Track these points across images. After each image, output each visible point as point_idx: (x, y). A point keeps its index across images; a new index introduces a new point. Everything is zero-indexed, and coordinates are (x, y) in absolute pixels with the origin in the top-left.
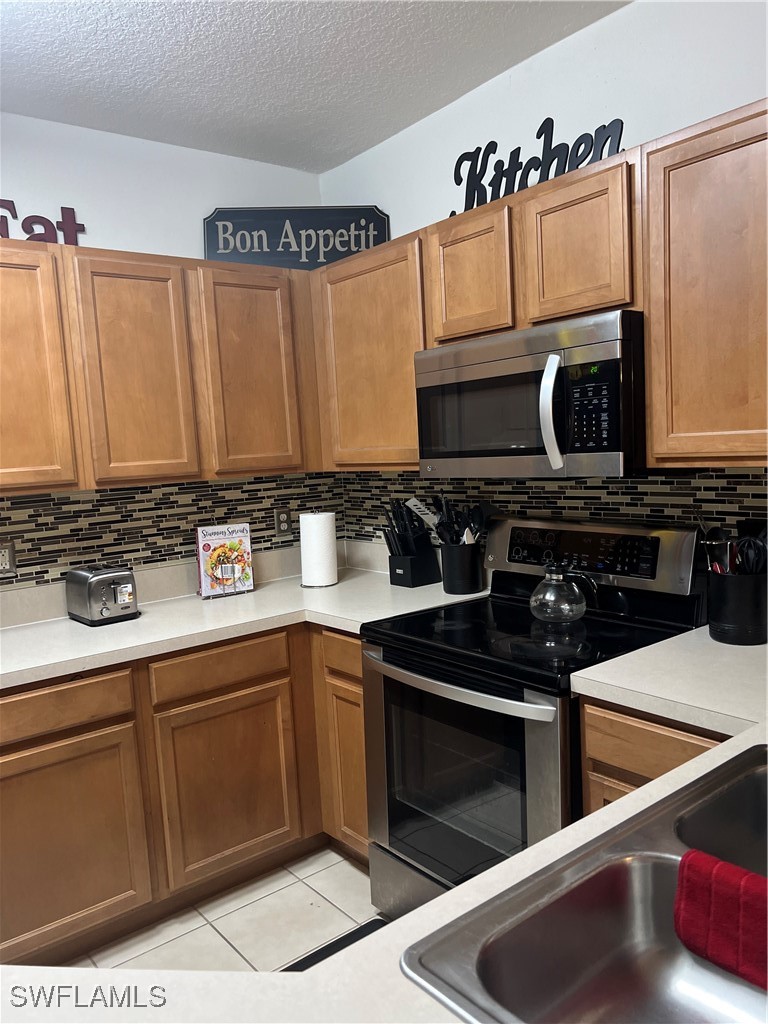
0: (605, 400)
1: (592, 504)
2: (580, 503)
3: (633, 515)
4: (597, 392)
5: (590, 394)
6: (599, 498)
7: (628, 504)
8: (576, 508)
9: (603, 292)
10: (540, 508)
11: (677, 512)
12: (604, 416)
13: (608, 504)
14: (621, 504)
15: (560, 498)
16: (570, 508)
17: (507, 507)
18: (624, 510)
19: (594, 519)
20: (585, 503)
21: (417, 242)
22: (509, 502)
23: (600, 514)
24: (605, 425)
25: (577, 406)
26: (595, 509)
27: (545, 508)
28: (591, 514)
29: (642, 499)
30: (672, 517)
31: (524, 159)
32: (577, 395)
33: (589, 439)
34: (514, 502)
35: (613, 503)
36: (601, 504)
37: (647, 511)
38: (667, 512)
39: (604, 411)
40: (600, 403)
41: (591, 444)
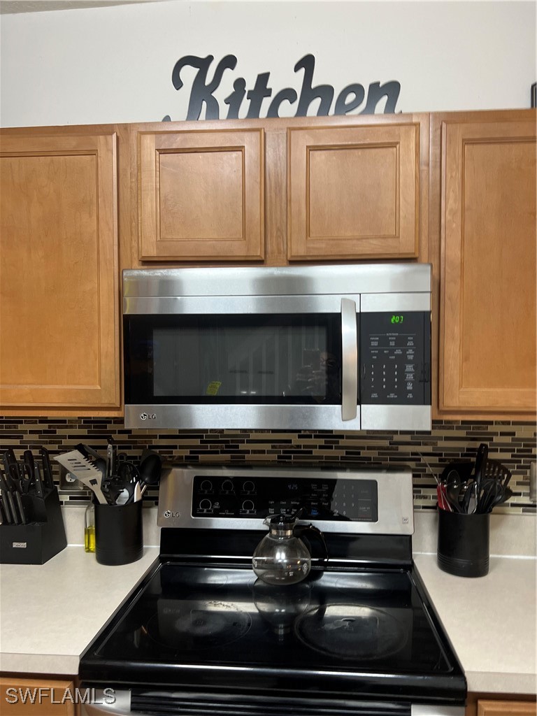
0: (410, 351)
1: (280, 447)
2: (268, 447)
3: (327, 457)
4: (401, 342)
5: (392, 344)
6: (290, 441)
7: (321, 447)
8: (263, 452)
9: (390, 242)
10: (217, 452)
11: (374, 454)
12: (409, 368)
13: (299, 446)
14: (315, 447)
15: (243, 442)
16: (254, 452)
17: (172, 452)
18: (316, 452)
19: (282, 463)
20: (273, 447)
21: (114, 136)
22: (175, 447)
23: (290, 458)
24: (410, 377)
25: (375, 354)
26: (284, 452)
27: (223, 452)
28: (279, 457)
29: (338, 442)
30: (369, 459)
31: (275, 86)
32: (376, 344)
33: (392, 390)
34: (181, 447)
35: (305, 447)
36: (292, 447)
37: (343, 453)
38: (363, 453)
39: (410, 362)
40: (404, 355)
41: (392, 396)
